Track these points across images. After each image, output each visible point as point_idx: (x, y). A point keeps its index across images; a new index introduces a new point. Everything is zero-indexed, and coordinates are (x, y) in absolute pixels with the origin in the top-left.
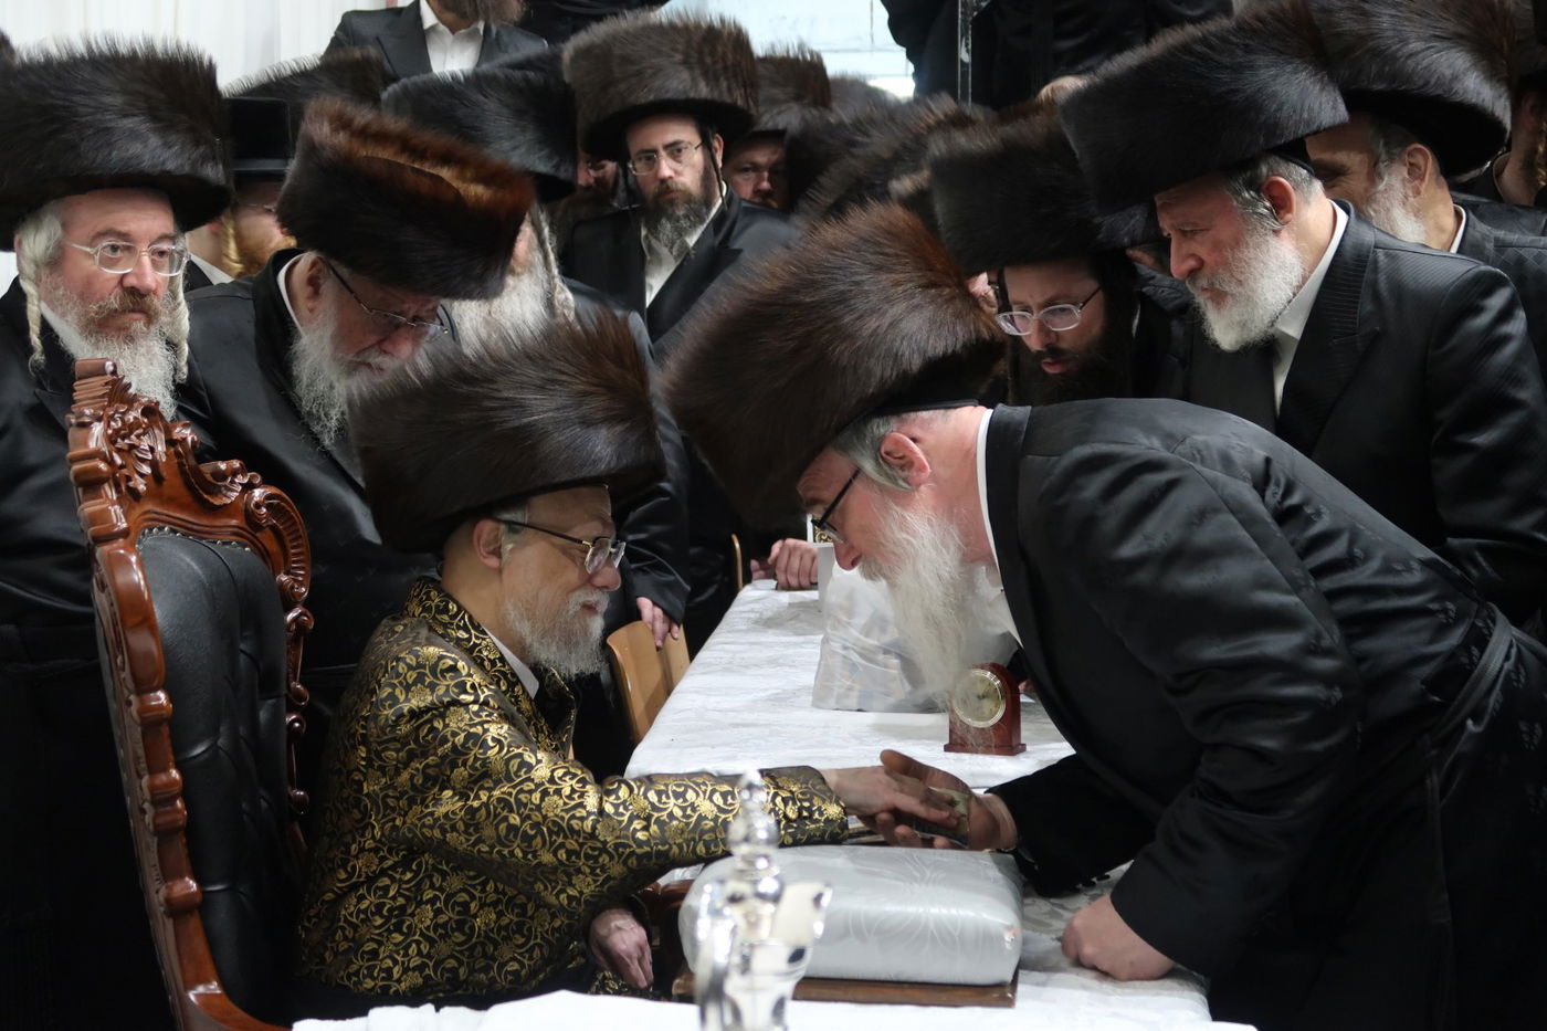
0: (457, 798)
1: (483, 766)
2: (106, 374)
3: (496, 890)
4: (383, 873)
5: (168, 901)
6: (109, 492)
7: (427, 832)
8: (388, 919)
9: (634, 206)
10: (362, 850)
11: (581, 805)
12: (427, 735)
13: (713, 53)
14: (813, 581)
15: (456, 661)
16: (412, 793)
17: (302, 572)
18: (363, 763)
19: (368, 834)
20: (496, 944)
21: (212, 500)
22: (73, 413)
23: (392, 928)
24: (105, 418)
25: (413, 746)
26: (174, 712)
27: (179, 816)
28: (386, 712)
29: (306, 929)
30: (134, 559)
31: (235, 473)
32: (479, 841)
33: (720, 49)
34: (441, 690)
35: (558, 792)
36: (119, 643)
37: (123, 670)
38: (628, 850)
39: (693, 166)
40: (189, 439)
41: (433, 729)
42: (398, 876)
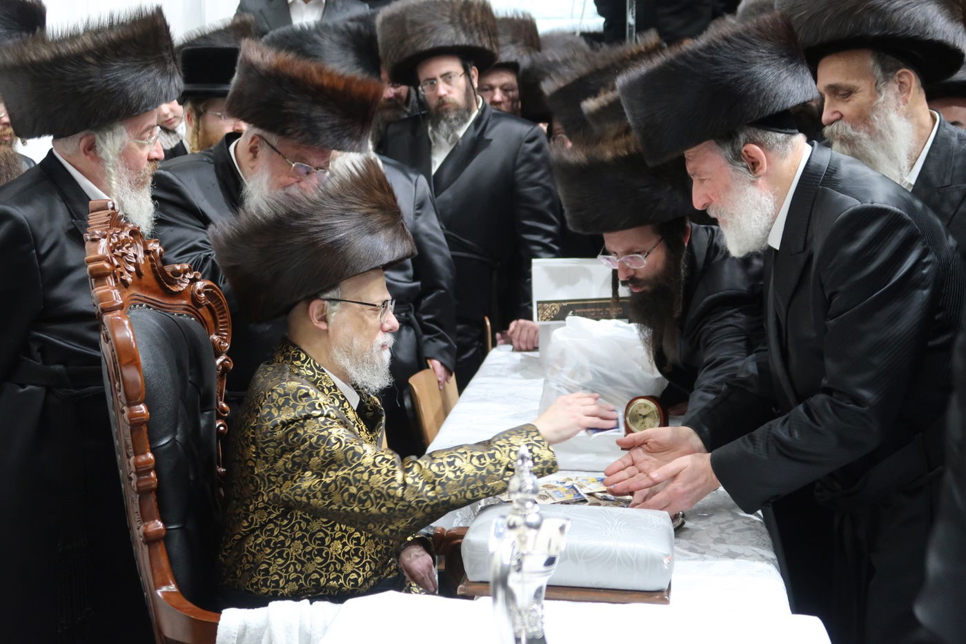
0: (315, 476)
1: (330, 456)
2: (108, 209)
3: (341, 530)
4: (271, 521)
5: (145, 534)
6: (110, 281)
7: (298, 498)
8: (274, 550)
9: (423, 112)
10: (256, 509)
11: (393, 480)
12: (293, 438)
13: (468, 16)
14: (536, 346)
15: (308, 390)
16: (285, 473)
17: (226, 334)
18: (254, 455)
19: (260, 499)
20: (342, 563)
21: (172, 289)
22: (88, 233)
23: (276, 555)
24: (108, 236)
25: (284, 445)
26: (150, 419)
27: (153, 482)
28: (266, 424)
29: (223, 556)
30: (126, 322)
31: (185, 272)
32: (331, 503)
33: (473, 13)
34: (300, 409)
35: (379, 472)
36: (117, 374)
37: (120, 391)
38: (425, 504)
39: (459, 87)
40: (158, 251)
41: (297, 435)
42: (279, 523)
